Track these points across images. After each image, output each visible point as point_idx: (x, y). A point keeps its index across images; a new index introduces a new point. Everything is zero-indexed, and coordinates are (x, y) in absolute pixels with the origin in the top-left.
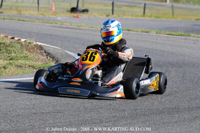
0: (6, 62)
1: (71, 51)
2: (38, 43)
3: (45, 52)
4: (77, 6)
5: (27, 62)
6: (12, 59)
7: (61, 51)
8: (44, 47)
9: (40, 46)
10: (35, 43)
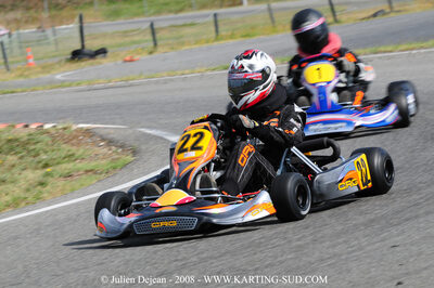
0: (40, 173)
1: (148, 127)
2: (81, 126)
3: (103, 140)
4: (83, 46)
5: (80, 165)
6: (46, 166)
7: (131, 131)
8: (97, 131)
9: (88, 130)
10: (74, 127)
